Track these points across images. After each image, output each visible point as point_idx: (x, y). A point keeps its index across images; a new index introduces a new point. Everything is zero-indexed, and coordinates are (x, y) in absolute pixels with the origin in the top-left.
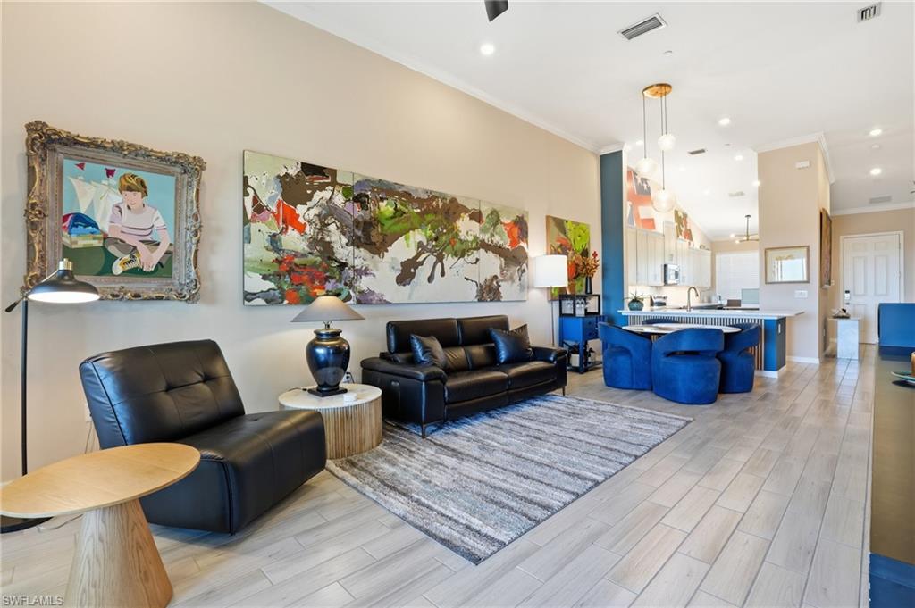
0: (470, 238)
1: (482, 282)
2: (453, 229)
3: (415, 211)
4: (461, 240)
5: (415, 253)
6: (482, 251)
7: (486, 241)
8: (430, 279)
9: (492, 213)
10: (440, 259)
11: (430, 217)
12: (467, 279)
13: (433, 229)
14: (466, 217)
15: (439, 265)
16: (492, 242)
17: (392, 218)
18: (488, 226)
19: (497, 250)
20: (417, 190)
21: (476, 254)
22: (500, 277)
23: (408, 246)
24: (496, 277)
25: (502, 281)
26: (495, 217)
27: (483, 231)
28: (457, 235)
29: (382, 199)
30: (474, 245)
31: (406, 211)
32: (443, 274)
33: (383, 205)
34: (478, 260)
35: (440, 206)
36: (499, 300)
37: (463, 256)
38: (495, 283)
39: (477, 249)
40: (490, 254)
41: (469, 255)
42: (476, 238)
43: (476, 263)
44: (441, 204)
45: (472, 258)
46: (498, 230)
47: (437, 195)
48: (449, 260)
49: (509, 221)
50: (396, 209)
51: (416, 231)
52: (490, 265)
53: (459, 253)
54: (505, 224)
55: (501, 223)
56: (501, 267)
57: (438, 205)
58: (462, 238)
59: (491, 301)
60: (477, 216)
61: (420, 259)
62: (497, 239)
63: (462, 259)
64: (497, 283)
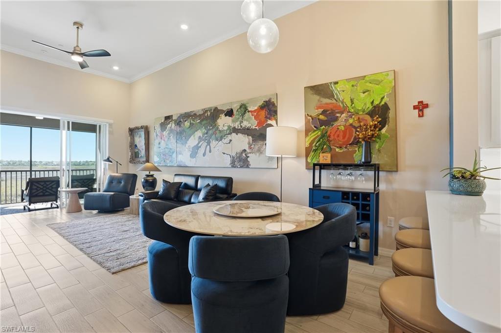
0: (226, 128)
1: (234, 154)
2: (216, 125)
3: (198, 121)
4: (220, 130)
5: (197, 142)
6: (234, 134)
7: (237, 127)
8: (204, 155)
9: (241, 107)
10: (209, 143)
11: (204, 122)
12: (224, 153)
13: (205, 128)
14: (223, 116)
15: (208, 147)
16: (241, 126)
17: (189, 127)
18: (237, 117)
19: (246, 131)
20: (199, 111)
21: (230, 137)
22: (248, 151)
23: (195, 139)
24: (245, 150)
25: (250, 153)
26: (244, 108)
27: (233, 121)
28: (218, 128)
29: (186, 121)
30: (228, 132)
31: (194, 123)
32: (210, 151)
33: (186, 123)
34: (231, 141)
35: (209, 115)
36: (248, 167)
37: (221, 140)
38: (244, 155)
39: (230, 134)
40: (240, 135)
41: (225, 139)
42: (229, 127)
43: (229, 143)
44: (209, 114)
45: (226, 140)
46: (245, 118)
47: (207, 109)
48: (214, 143)
49: (256, 108)
50: (190, 124)
51: (198, 131)
52: (241, 142)
53: (219, 138)
54: (251, 112)
55: (249, 112)
56: (249, 143)
57: (208, 115)
58: (221, 129)
59: (241, 167)
60: (230, 113)
61: (200, 145)
62: (245, 124)
63: (221, 142)
64: (245, 155)
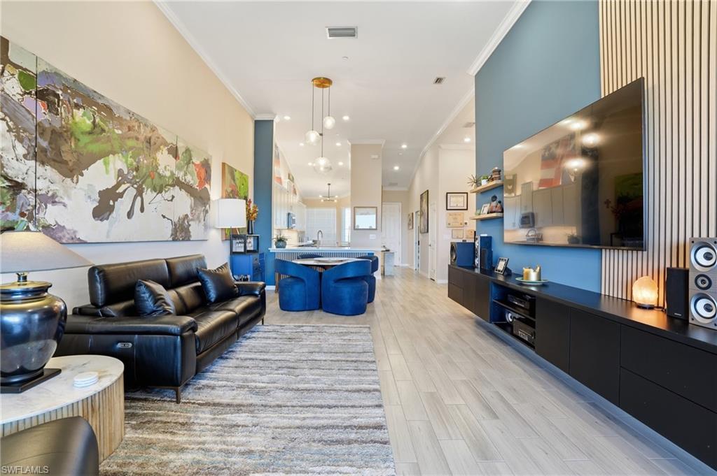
0: (168, 174)
1: (176, 220)
2: (153, 161)
3: (116, 131)
4: (159, 174)
5: (114, 183)
6: (176, 189)
7: (181, 179)
8: (130, 215)
9: (186, 152)
10: (140, 192)
11: (132, 143)
12: (164, 217)
13: (133, 157)
14: (165, 150)
15: (139, 199)
16: (185, 180)
17: (90, 133)
18: (183, 163)
19: (187, 188)
20: (118, 107)
21: (172, 191)
22: (190, 217)
23: (107, 172)
24: (187, 216)
25: (192, 220)
26: (189, 155)
27: (179, 168)
28: (156, 168)
29: (77, 106)
30: (171, 181)
31: (106, 128)
32: (142, 210)
33: (79, 113)
34: (173, 197)
35: (141, 133)
36: (189, 239)
37: (160, 192)
38: (186, 222)
39: (173, 186)
40: (183, 192)
41: (166, 192)
42: (172, 173)
43: (171, 200)
44: (143, 130)
45: (168, 195)
46: (189, 169)
47: (140, 118)
48: (148, 195)
49: (198, 162)
50: (94, 122)
51: (116, 155)
52: (182, 204)
53: (158, 188)
54: (195, 165)
55: (193, 163)
56: (191, 207)
57: (138, 130)
58: (161, 172)
59: (183, 240)
60: (174, 152)
61: (120, 190)
62: (189, 178)
63: (160, 194)
64: (188, 222)
